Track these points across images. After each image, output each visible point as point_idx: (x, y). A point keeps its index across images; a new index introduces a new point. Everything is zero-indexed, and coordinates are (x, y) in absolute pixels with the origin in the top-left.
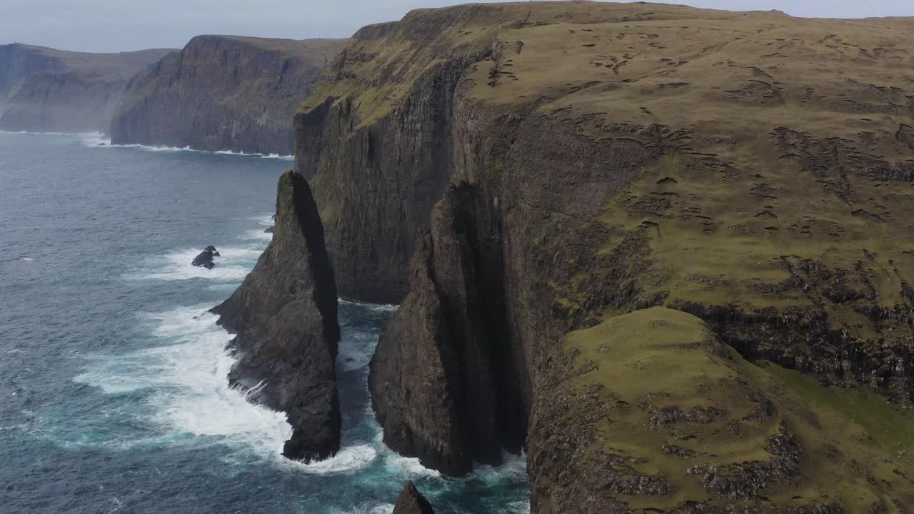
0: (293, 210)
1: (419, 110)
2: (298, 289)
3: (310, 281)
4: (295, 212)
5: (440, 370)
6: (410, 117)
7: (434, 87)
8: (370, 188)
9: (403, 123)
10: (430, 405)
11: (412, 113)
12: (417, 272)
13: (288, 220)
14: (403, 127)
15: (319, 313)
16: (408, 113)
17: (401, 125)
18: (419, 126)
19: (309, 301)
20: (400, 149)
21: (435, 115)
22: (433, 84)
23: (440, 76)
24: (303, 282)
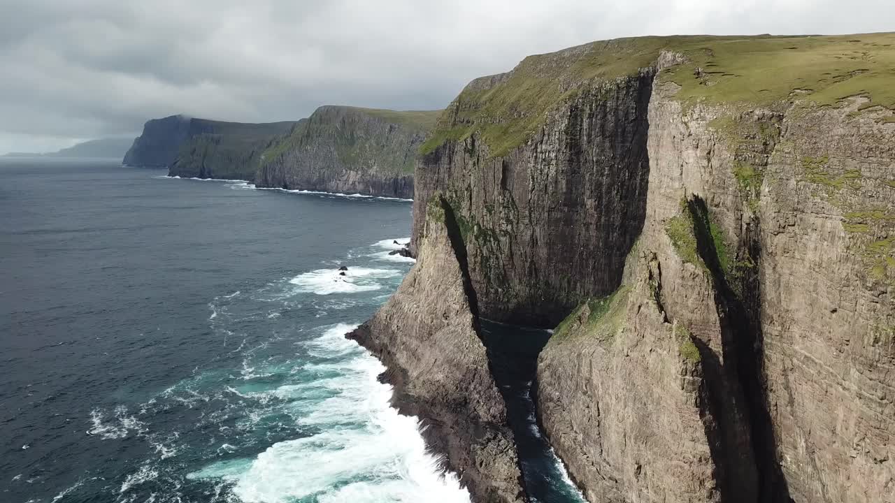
0: (446, 233)
1: (555, 138)
2: (452, 314)
3: (465, 306)
4: (448, 235)
5: (704, 449)
6: (544, 147)
7: (570, 116)
8: (502, 215)
9: (536, 152)
10: (686, 495)
11: (547, 143)
12: (640, 307)
13: (441, 243)
14: (536, 157)
15: (481, 344)
16: (541, 143)
17: (535, 154)
18: (553, 155)
19: (468, 329)
20: (533, 178)
21: (571, 143)
22: (569, 113)
23: (577, 105)
24: (457, 307)
